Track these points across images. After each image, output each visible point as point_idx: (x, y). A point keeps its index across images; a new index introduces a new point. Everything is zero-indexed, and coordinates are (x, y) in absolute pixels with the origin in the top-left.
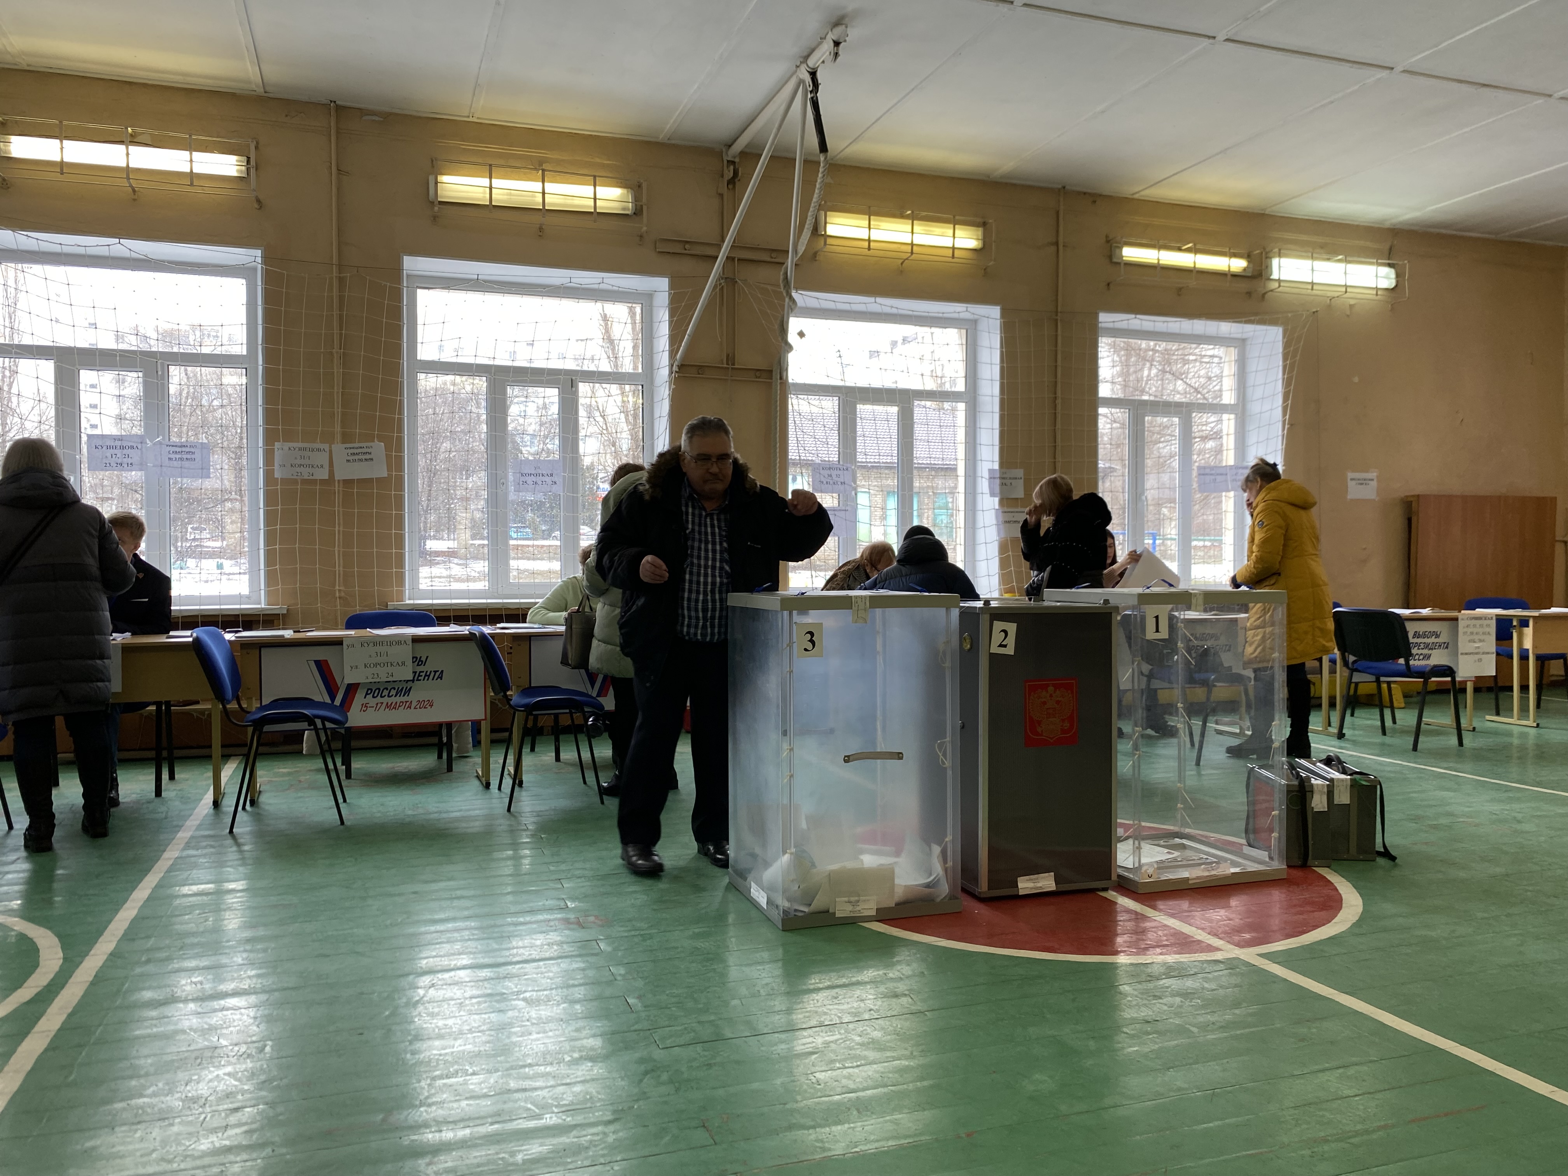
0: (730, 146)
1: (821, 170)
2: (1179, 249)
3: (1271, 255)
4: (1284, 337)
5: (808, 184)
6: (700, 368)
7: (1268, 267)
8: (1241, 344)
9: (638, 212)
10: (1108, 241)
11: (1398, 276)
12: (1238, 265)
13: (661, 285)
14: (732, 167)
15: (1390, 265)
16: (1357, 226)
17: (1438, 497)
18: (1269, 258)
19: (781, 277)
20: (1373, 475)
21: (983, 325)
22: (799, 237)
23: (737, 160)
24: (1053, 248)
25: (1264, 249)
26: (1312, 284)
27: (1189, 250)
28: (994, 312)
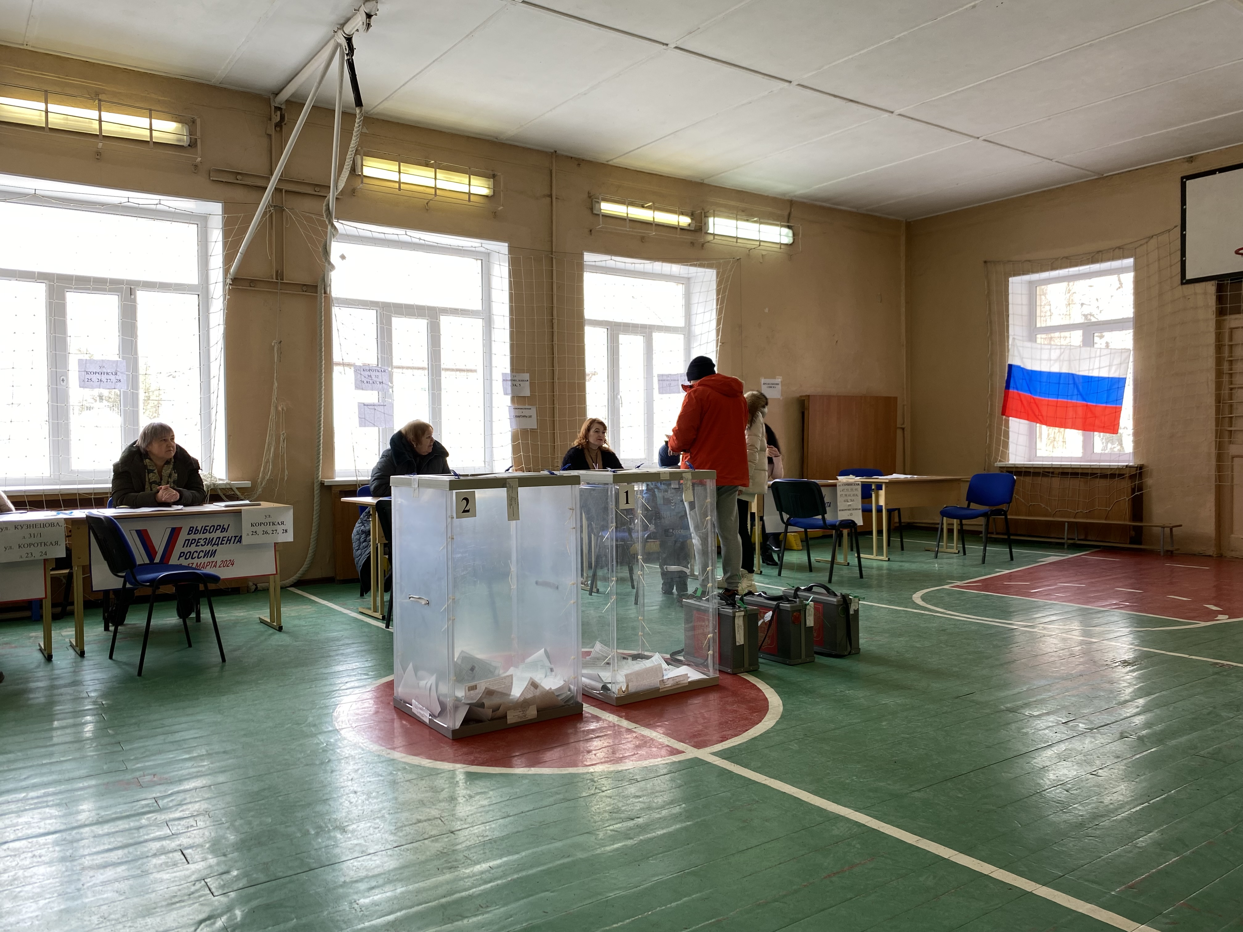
0: (277, 94)
1: (357, 121)
2: (643, 207)
3: (708, 214)
4: (717, 278)
5: (346, 133)
6: (252, 282)
7: (706, 224)
8: (687, 281)
9: (192, 144)
10: (590, 197)
11: (794, 235)
12: (685, 221)
13: (215, 209)
14: (279, 113)
15: (789, 227)
16: (767, 196)
17: (822, 397)
18: (706, 217)
19: (324, 208)
20: (779, 380)
21: (495, 258)
22: (339, 176)
23: (283, 107)
24: (549, 199)
25: (703, 209)
26: (737, 238)
27: (649, 208)
28: (502, 248)
